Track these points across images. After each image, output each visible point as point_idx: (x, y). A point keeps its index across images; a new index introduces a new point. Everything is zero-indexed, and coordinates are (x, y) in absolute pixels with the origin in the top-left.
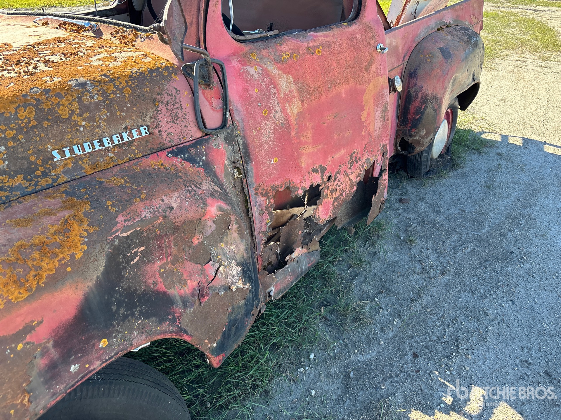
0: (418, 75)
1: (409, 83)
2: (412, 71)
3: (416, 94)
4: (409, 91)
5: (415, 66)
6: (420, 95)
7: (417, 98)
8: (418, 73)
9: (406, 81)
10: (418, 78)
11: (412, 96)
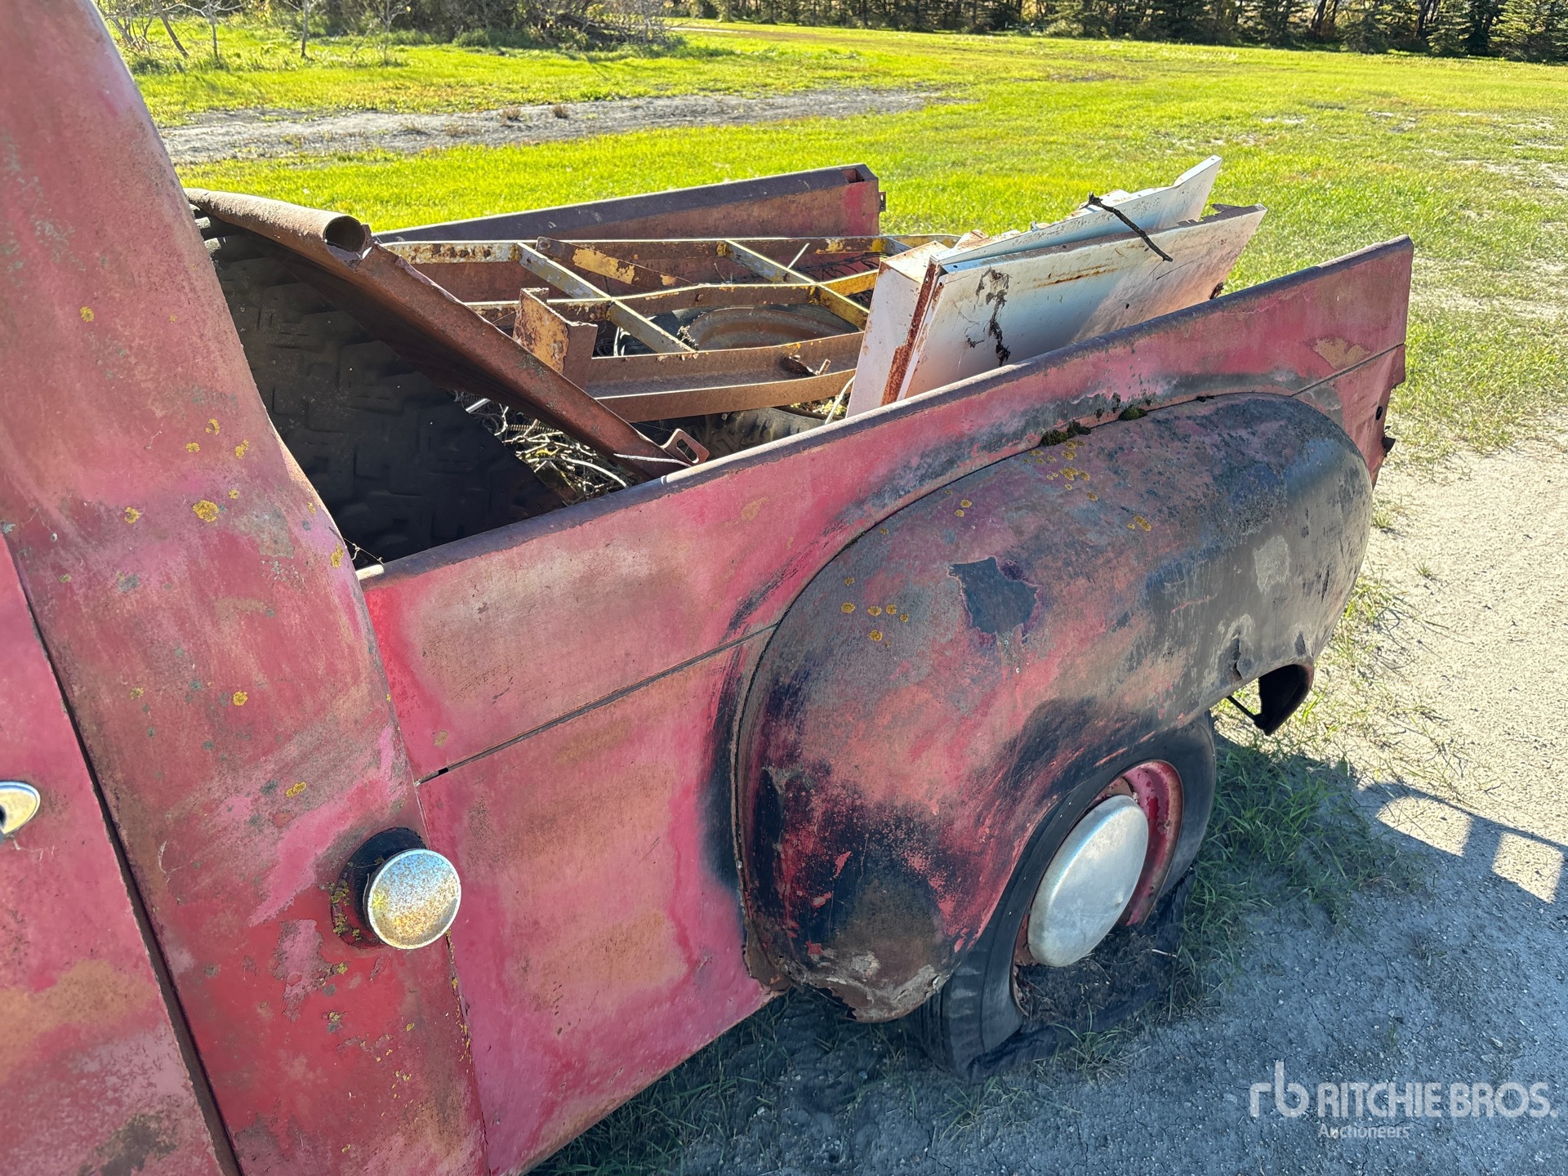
0: (808, 706)
1: (766, 734)
2: (785, 680)
3: (796, 799)
4: (766, 777)
5: (801, 657)
6: (818, 806)
7: (807, 817)
8: (807, 698)
9: (754, 725)
10: (810, 725)
11: (781, 803)
